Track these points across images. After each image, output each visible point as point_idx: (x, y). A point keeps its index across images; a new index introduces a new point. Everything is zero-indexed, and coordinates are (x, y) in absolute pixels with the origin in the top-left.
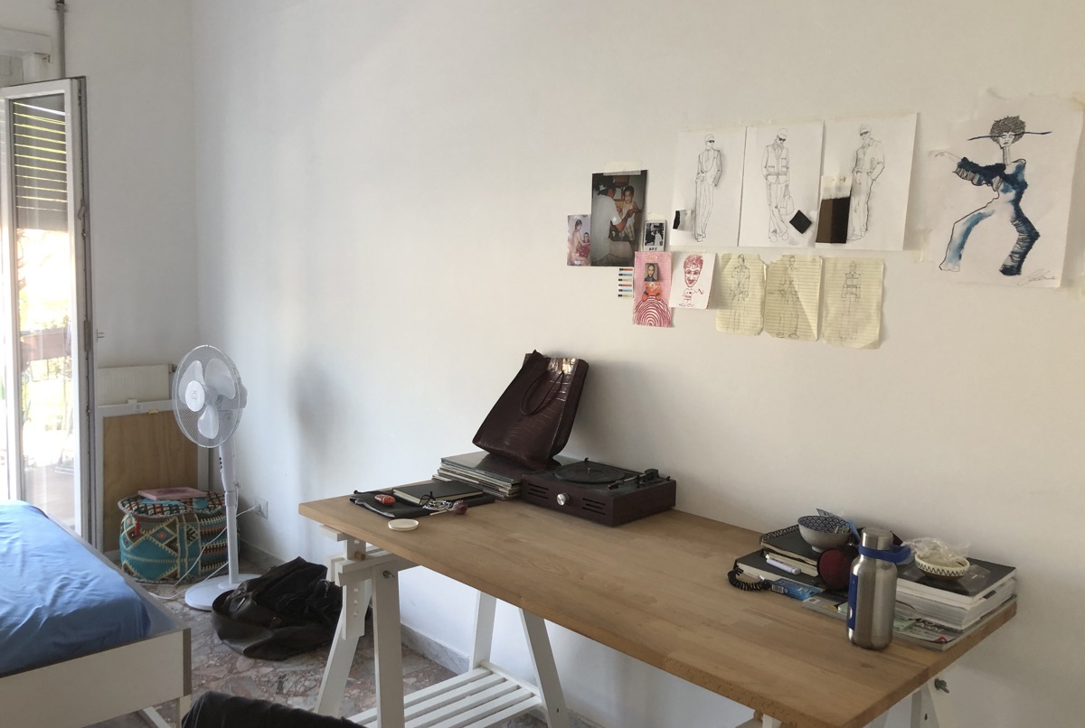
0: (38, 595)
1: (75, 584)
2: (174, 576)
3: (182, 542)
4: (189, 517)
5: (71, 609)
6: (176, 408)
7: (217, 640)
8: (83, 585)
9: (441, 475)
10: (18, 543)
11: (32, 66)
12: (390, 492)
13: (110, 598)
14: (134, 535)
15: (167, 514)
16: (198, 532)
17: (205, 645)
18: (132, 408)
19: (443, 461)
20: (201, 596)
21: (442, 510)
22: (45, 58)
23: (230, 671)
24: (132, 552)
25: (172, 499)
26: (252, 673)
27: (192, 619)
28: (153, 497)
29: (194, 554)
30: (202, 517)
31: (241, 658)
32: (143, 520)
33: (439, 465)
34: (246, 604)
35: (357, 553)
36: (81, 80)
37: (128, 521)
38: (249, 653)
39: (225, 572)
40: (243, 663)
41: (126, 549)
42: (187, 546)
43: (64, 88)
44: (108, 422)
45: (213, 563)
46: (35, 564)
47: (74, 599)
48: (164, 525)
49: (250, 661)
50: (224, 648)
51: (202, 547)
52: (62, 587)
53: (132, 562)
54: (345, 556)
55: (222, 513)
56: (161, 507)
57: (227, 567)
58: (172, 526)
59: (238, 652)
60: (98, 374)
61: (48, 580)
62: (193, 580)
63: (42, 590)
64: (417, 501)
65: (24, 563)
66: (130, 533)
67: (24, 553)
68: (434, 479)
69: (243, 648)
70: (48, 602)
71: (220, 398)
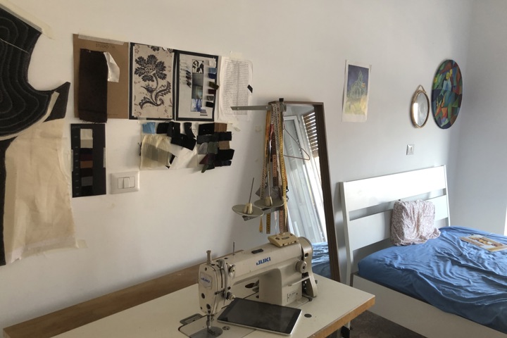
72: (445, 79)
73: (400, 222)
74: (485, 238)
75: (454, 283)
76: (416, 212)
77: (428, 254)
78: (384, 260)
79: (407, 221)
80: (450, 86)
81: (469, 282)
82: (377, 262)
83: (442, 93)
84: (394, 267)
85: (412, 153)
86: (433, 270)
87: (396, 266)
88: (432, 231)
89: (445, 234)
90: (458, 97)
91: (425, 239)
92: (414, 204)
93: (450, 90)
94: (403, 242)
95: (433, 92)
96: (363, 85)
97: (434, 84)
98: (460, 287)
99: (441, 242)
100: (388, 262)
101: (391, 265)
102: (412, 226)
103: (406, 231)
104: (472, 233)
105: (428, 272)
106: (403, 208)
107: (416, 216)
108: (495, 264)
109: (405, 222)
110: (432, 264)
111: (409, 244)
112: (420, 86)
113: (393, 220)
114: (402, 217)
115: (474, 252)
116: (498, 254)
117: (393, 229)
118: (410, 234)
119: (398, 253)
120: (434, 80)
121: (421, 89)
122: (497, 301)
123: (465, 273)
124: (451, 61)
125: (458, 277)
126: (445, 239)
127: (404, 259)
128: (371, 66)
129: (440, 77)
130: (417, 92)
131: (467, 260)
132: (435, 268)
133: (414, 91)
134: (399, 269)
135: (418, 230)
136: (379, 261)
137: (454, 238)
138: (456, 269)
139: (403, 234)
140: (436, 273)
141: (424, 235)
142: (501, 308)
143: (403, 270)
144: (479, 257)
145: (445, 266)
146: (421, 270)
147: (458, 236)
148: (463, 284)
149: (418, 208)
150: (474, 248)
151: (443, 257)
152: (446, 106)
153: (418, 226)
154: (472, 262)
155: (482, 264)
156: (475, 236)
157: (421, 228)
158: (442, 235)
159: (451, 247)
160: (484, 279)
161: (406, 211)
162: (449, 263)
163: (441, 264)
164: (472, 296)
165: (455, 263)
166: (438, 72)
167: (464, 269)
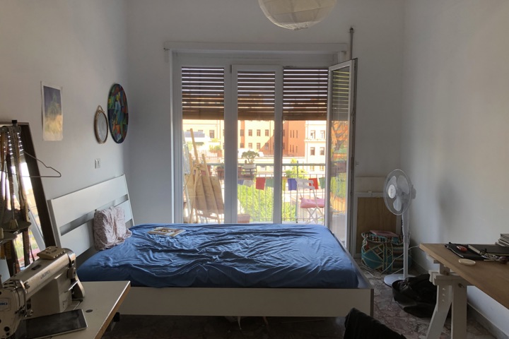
0: (320, 261)
1: (333, 260)
2: (381, 269)
3: (385, 255)
4: (389, 245)
5: (330, 269)
6: (385, 196)
7: (393, 300)
8: (336, 261)
9: (500, 242)
10: (319, 241)
11: (341, 56)
12: (466, 246)
13: (344, 268)
14: (366, 248)
15: (379, 242)
16: (392, 252)
17: (388, 301)
18: (369, 195)
19: (502, 235)
20: (389, 280)
21: (491, 259)
22: (345, 53)
23: (396, 315)
24: (365, 255)
25: (383, 236)
26: (406, 319)
27: (385, 289)
28: (375, 234)
29: (390, 261)
30: (394, 245)
31: (402, 311)
32: (370, 244)
33: (499, 237)
34: (406, 287)
35: (445, 272)
36: (356, 59)
37: (365, 243)
38: (406, 310)
39: (402, 272)
40: (402, 313)
41: (363, 253)
42: (387, 257)
43: (349, 64)
44: (359, 199)
45: (397, 267)
46: (322, 250)
47: (332, 265)
48: (378, 246)
49: (406, 313)
50: (395, 304)
51: (394, 259)
52: (329, 260)
53: (365, 259)
54: (439, 271)
55: (403, 245)
56: (378, 238)
57: (403, 270)
58: (381, 247)
59: (401, 308)
60: (356, 180)
61: (325, 256)
62: (388, 273)
63: (322, 260)
64: (478, 252)
65: (319, 248)
66: (365, 247)
67: (320, 245)
68: (496, 244)
69: (403, 307)
70: (322, 264)
71: (403, 193)
72: (116, 101)
73: (102, 229)
74: (166, 228)
75: (161, 264)
76: (113, 218)
77: (131, 250)
78: (99, 264)
79: (107, 227)
80: (120, 106)
81: (170, 261)
82: (93, 267)
83: (115, 112)
84: (110, 267)
85: (99, 166)
86: (142, 261)
87: (111, 265)
88: (125, 232)
89: (135, 232)
90: (125, 116)
91: (123, 239)
92: (110, 210)
93: (120, 109)
94: (107, 246)
95: (109, 111)
96: (57, 105)
97: (109, 105)
98: (166, 266)
99: (136, 239)
100: (103, 265)
101: (107, 266)
102: (112, 230)
103: (108, 235)
104: (155, 227)
105: (139, 263)
106: (103, 215)
107: (113, 221)
108: (181, 243)
109: (106, 228)
110: (139, 257)
111: (112, 246)
112: (99, 106)
113: (95, 228)
114: (103, 224)
115: (163, 240)
116: (179, 237)
117: (96, 236)
118: (111, 238)
119: (107, 256)
120: (108, 101)
121: (100, 109)
122: (193, 267)
123: (164, 255)
124: (118, 85)
125: (161, 259)
126: (138, 236)
127: (115, 259)
128: (62, 88)
129: (113, 98)
130: (98, 112)
131: (161, 246)
132: (142, 259)
133: (95, 111)
134: (116, 267)
135: (116, 233)
136: (95, 266)
137: (144, 234)
138: (157, 255)
139: (106, 239)
140: (145, 262)
141: (121, 236)
142: (197, 271)
143: (119, 267)
144: (169, 242)
145: (149, 255)
146: (133, 262)
147: (146, 231)
148: (167, 263)
149: (113, 213)
150: (162, 237)
151: (143, 249)
152: (118, 124)
153: (115, 230)
154: (165, 247)
155: (173, 246)
156: (157, 229)
157: (118, 232)
158: (133, 234)
159: (145, 240)
160: (178, 255)
161: (105, 217)
162: (151, 252)
163: (145, 254)
164: (176, 269)
165: (154, 251)
166: (111, 94)
167: (163, 253)
